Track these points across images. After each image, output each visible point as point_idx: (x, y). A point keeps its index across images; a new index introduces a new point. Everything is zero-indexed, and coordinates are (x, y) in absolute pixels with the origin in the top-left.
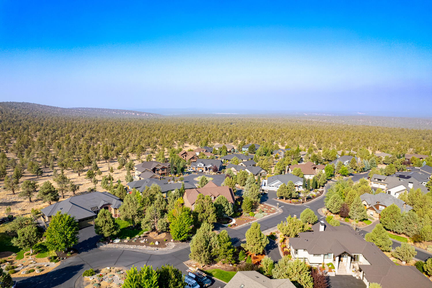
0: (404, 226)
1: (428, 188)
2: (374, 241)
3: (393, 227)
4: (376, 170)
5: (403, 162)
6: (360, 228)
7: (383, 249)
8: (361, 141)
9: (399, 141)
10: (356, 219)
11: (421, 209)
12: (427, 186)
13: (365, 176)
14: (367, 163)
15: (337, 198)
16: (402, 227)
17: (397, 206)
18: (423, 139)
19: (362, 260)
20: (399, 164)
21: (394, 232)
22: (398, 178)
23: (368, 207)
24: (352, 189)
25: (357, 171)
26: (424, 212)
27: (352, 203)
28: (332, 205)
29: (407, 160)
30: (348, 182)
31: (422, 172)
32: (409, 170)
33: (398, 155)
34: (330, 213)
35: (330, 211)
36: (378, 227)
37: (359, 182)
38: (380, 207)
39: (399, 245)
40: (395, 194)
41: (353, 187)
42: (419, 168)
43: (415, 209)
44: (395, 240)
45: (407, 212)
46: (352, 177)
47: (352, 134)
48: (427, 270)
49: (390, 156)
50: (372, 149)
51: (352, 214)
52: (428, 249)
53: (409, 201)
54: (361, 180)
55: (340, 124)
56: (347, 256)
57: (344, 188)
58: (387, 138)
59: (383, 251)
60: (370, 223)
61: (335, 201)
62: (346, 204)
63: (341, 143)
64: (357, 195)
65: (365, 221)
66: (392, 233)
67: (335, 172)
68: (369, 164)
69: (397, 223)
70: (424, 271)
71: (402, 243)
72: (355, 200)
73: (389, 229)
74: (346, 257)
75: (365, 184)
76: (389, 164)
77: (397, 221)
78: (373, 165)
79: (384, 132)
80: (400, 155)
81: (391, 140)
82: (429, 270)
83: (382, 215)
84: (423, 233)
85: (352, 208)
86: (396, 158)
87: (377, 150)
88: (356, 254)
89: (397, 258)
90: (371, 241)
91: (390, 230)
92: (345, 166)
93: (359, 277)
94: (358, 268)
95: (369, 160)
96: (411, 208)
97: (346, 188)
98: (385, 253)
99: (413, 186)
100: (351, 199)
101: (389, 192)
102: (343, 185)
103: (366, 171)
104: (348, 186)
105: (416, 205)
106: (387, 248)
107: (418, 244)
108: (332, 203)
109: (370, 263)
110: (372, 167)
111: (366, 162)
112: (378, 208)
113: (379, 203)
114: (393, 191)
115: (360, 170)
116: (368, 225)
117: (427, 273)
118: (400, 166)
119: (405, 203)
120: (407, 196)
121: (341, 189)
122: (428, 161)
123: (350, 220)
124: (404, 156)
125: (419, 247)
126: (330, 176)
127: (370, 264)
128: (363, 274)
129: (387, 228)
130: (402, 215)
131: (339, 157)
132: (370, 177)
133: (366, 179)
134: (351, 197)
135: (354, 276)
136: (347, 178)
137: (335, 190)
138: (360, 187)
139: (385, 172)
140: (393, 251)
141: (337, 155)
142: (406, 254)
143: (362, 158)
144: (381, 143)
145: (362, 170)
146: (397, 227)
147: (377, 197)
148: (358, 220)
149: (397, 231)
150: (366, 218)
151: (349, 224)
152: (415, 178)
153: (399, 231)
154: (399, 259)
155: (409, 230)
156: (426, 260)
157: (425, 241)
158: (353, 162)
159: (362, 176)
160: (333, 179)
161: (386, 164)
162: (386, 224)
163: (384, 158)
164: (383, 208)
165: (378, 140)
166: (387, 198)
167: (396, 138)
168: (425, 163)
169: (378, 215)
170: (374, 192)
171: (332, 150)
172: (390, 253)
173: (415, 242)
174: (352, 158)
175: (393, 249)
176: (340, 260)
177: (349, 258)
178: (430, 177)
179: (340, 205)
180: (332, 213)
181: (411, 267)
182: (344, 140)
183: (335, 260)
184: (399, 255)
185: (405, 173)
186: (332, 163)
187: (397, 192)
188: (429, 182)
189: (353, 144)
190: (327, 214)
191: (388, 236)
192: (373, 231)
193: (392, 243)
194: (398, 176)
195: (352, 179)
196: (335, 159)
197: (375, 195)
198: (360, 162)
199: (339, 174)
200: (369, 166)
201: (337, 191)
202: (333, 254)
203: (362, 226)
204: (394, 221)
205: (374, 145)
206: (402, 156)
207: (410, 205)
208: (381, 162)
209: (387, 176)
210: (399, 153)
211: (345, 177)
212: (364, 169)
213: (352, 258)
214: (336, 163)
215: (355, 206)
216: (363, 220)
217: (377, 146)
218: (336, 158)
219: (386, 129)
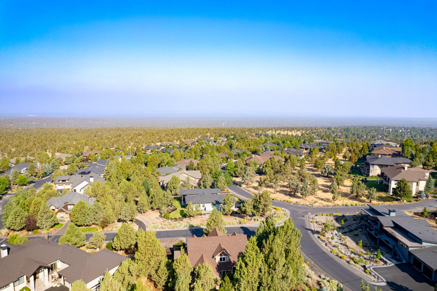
0: (93, 217)
1: (105, 179)
2: (69, 241)
3: (84, 222)
4: (59, 172)
5: (82, 159)
6: (52, 234)
7: (78, 246)
8: (38, 145)
9: (76, 141)
10: (46, 227)
11: (103, 198)
12: (104, 177)
13: (48, 180)
14: (48, 167)
15: (19, 212)
16: (91, 218)
17: (84, 201)
18: (95, 137)
19: (60, 266)
20: (79, 162)
21: (85, 226)
22: (81, 175)
23: (56, 210)
24: (36, 197)
25: (39, 177)
26: (106, 200)
27: (39, 212)
28: (14, 221)
29: (85, 157)
30: (29, 191)
31: (98, 166)
32: (88, 166)
33: (77, 154)
34: (12, 232)
35: (12, 230)
36: (70, 227)
37: (42, 188)
38: (69, 207)
39: (91, 235)
40: (80, 191)
41: (36, 195)
42: (96, 163)
43: (98, 200)
44: (88, 233)
45: (93, 204)
46: (33, 184)
47: (25, 138)
48: (115, 247)
49: (70, 156)
50: (51, 152)
51: (41, 223)
52: (113, 229)
53: (92, 194)
54: (44, 185)
55: (7, 129)
56: (43, 270)
57: (26, 199)
58: (64, 139)
59: (79, 247)
60: (62, 226)
61: (16, 217)
62: (31, 215)
63: (13, 150)
64: (43, 202)
65: (56, 226)
66: (84, 227)
67: (10, 184)
68: (50, 167)
69: (87, 216)
70: (113, 248)
71: (94, 233)
72: (42, 208)
73: (80, 225)
74: (42, 272)
75: (50, 188)
76: (70, 164)
77: (86, 214)
78: (55, 167)
79: (61, 133)
80: (78, 153)
81: (68, 141)
82: (116, 246)
83: (72, 214)
84: (107, 217)
85: (39, 217)
86: (76, 157)
87: (57, 151)
88: (53, 263)
89: (91, 248)
90: (66, 243)
91: (82, 225)
92: (23, 175)
93: (61, 284)
94: (57, 276)
95: (49, 163)
96: (95, 199)
97: (28, 199)
98: (81, 248)
99: (94, 179)
100: (36, 208)
101: (75, 191)
102: (24, 196)
103: (49, 175)
104: (30, 196)
105: (98, 196)
106: (81, 243)
107: (105, 229)
108: (14, 220)
109: (68, 264)
110: (54, 169)
111: (47, 165)
112: (67, 209)
113: (67, 204)
114: (78, 188)
115: (42, 176)
116: (60, 229)
117: (115, 250)
118: (80, 164)
119: (89, 196)
120: (90, 190)
121: (22, 201)
122: (102, 155)
123: (39, 230)
124: (82, 154)
125: (107, 231)
126: (5, 190)
127: (68, 266)
128: (64, 279)
129: (79, 225)
130: (89, 208)
131: (13, 165)
132: (54, 180)
133: (49, 183)
134: (36, 206)
135: (54, 286)
136: (28, 186)
137: (14, 204)
138: (44, 192)
139: (68, 172)
140: (87, 243)
141: (10, 163)
142: (98, 241)
143: (41, 162)
144: (59, 144)
145: (44, 175)
146: (87, 220)
147: (65, 198)
148: (48, 227)
149: (88, 223)
150: (57, 223)
151: (40, 236)
152: (93, 172)
153: (89, 223)
154: (94, 248)
155: (97, 219)
156: (113, 239)
157: (110, 223)
158: (33, 168)
159: (44, 182)
160: (9, 192)
161: (68, 164)
162: (77, 221)
163: (65, 158)
164: (72, 206)
165: (56, 142)
166: (74, 196)
167: (72, 138)
168: (99, 158)
169: (68, 216)
170: (60, 194)
171: (3, 159)
172: (86, 246)
173: (103, 228)
174: (30, 165)
175: (87, 241)
176: (35, 279)
177: (46, 271)
178: (105, 169)
179: (24, 219)
180: (15, 230)
181: (104, 250)
182: (17, 146)
183: (29, 282)
184: (93, 244)
185: (85, 169)
186: (5, 174)
187: (82, 189)
188: (105, 173)
189: (29, 149)
190: (8, 234)
191: (81, 231)
192: (66, 232)
193: (85, 237)
194: (80, 174)
195: (34, 186)
196: (7, 169)
197: (61, 196)
198: (41, 167)
199: (16, 184)
200: (51, 169)
201: (17, 205)
202: (25, 277)
203: (54, 232)
204: (84, 215)
205: (52, 147)
206: (80, 154)
207: (94, 197)
208: (62, 163)
209: (70, 175)
210: (77, 152)
211: (24, 187)
212: (45, 173)
213: (49, 269)
214: (11, 173)
215: (42, 214)
216: (54, 225)
217: (56, 148)
218: (10, 168)
219: (62, 130)
